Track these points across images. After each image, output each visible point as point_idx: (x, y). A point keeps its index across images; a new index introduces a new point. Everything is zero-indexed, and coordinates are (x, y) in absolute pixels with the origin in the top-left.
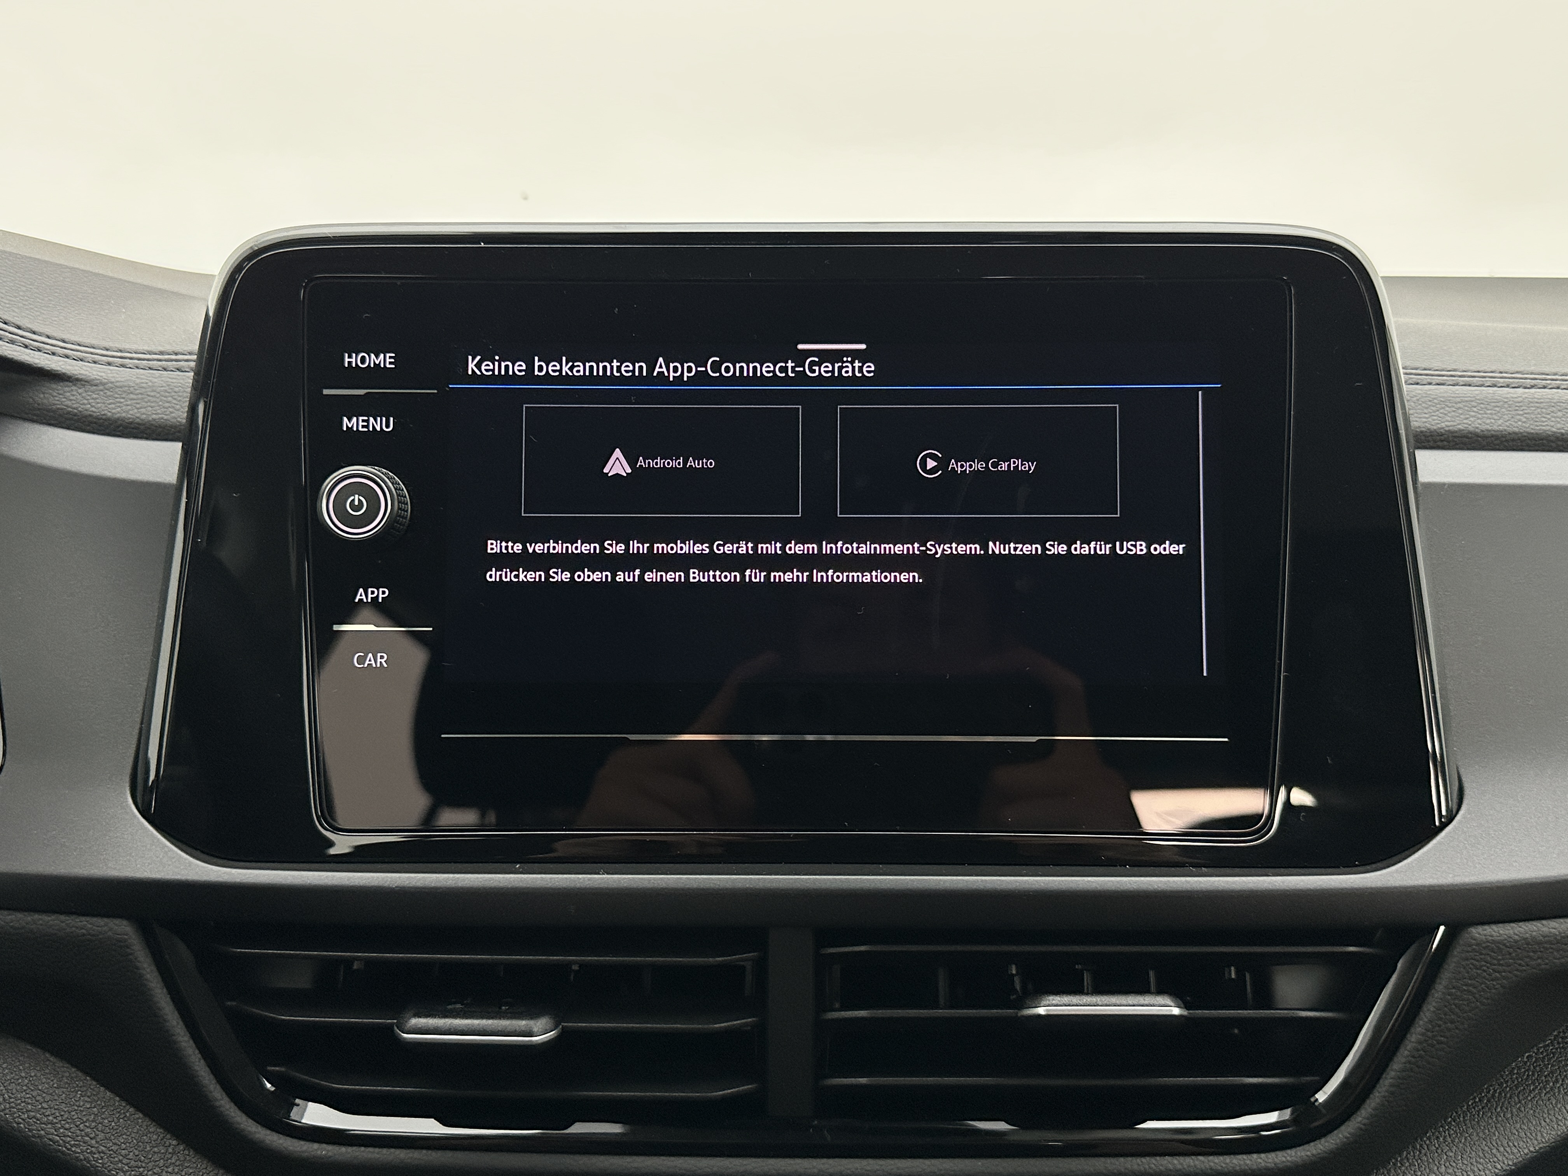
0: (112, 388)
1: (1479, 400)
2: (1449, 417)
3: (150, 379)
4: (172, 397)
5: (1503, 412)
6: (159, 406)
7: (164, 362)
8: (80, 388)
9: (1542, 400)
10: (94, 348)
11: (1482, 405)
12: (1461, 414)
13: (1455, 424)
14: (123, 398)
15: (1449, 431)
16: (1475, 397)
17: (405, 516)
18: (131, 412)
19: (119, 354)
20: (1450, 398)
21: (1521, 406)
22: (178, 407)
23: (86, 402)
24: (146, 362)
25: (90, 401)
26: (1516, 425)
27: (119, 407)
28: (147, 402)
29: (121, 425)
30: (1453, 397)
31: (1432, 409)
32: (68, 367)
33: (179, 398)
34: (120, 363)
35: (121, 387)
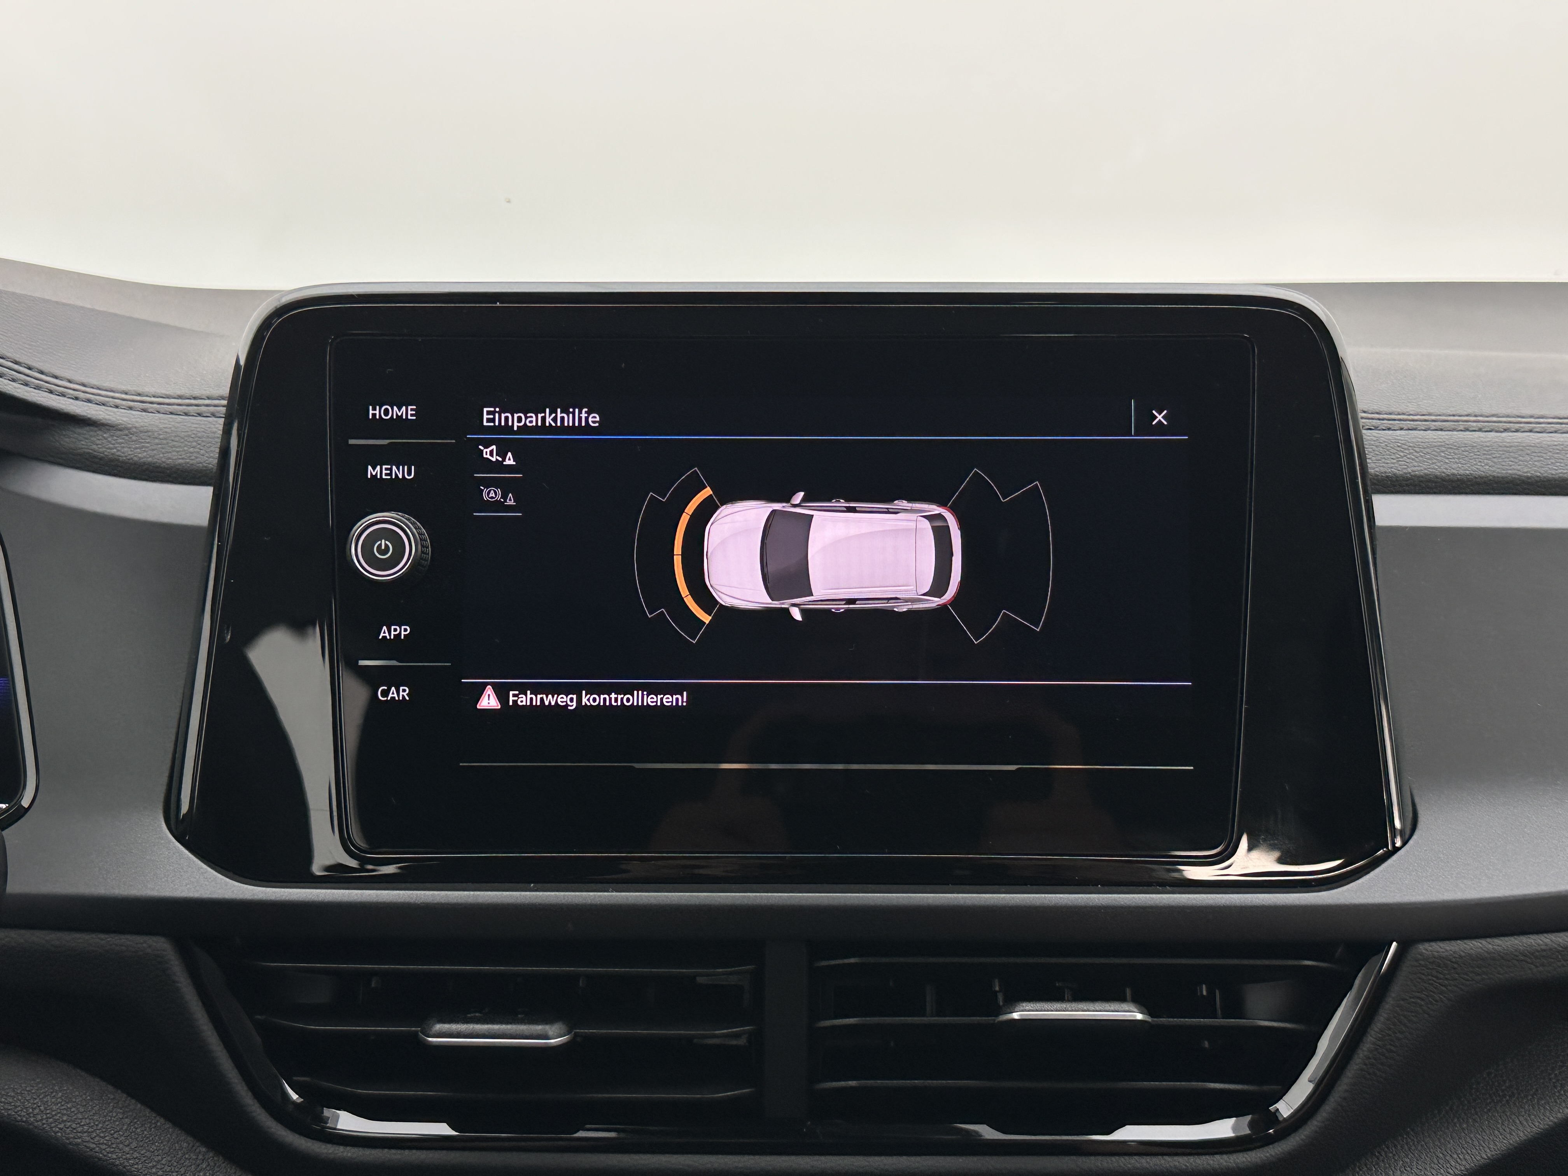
0: (136, 433)
1: (1447, 444)
2: (1416, 462)
3: (173, 423)
5: (1472, 457)
6: (184, 451)
8: (105, 433)
9: (1513, 444)
10: (114, 392)
11: (1451, 450)
12: (1428, 459)
13: (1422, 468)
14: (148, 443)
15: (1415, 476)
16: (1444, 442)
17: (428, 559)
18: (157, 457)
19: (138, 398)
20: (1420, 444)
21: (1490, 450)
23: (111, 446)
24: (166, 406)
25: (116, 446)
26: (1482, 469)
27: (145, 451)
28: (171, 448)
29: (147, 469)
30: (1422, 442)
31: (1399, 455)
32: (94, 412)
34: (143, 407)
35: (146, 432)
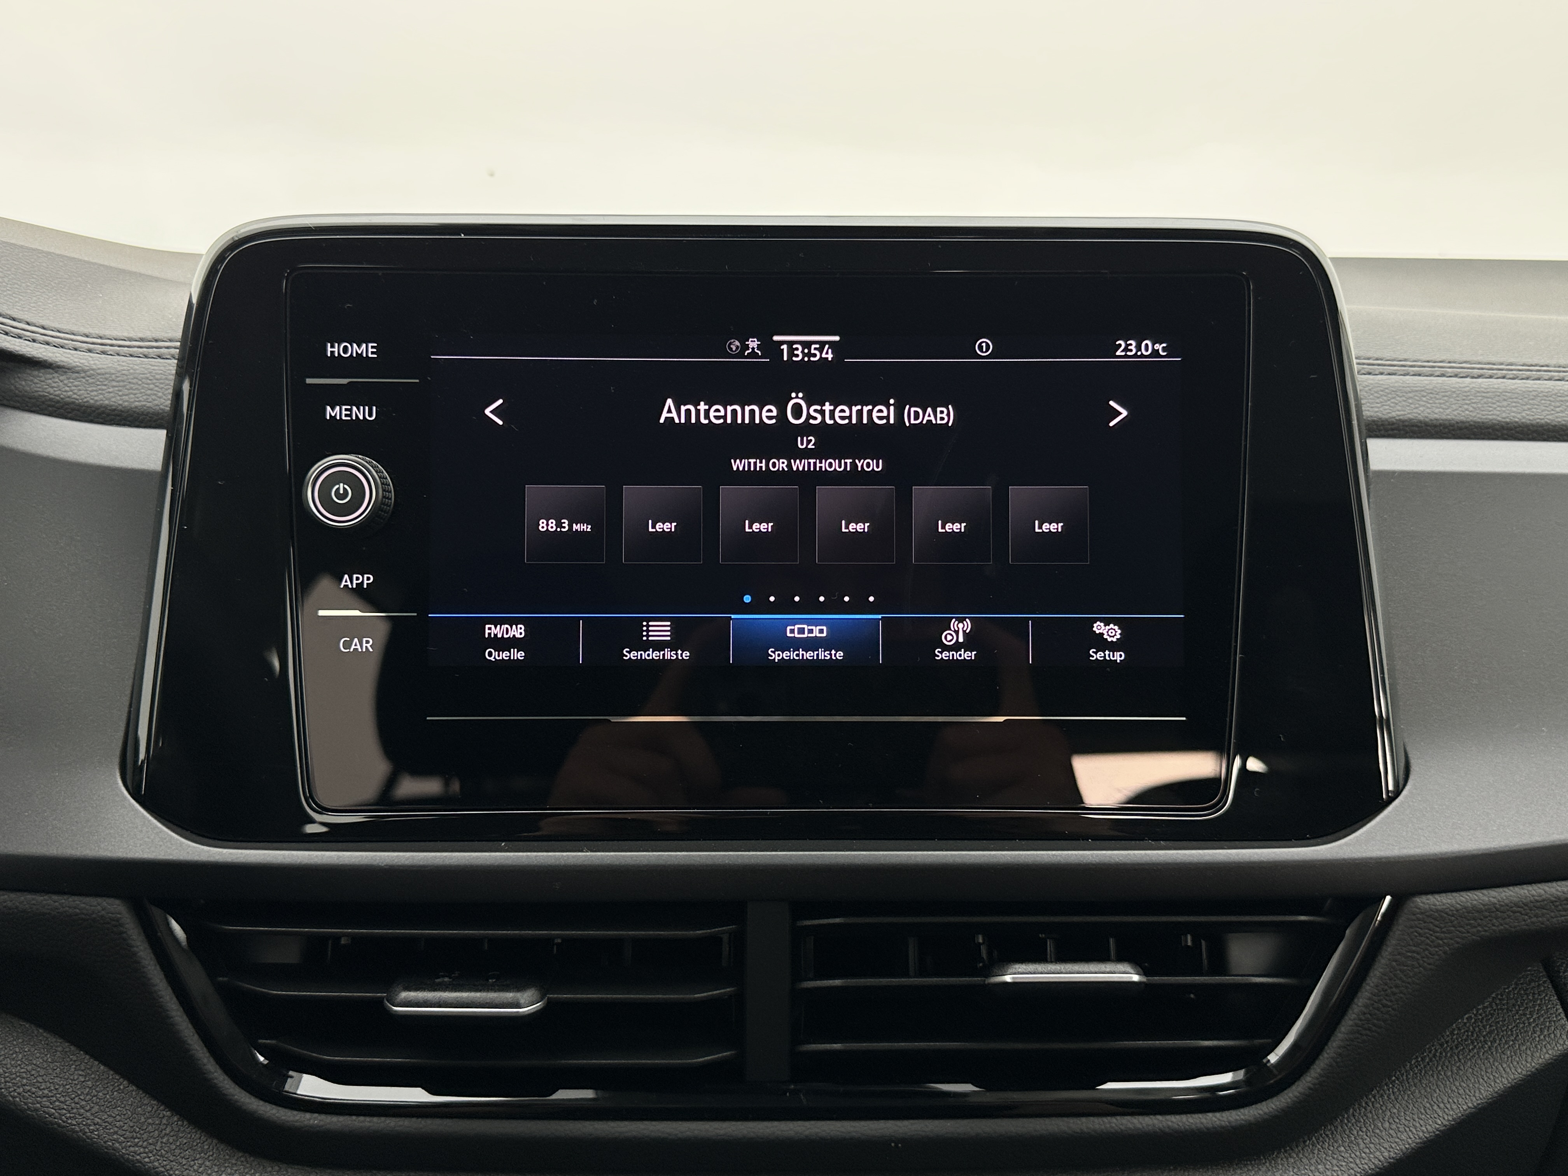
0: (93, 375)
1: (1427, 389)
2: (1400, 406)
3: (131, 366)
4: (153, 384)
5: (1452, 402)
6: (141, 393)
7: (145, 350)
8: (62, 376)
9: (1488, 390)
10: (74, 334)
11: (1431, 395)
12: (1411, 404)
13: (1406, 413)
14: (105, 385)
15: (1400, 420)
16: (1424, 387)
17: (389, 504)
18: (113, 399)
19: (99, 341)
20: (1401, 388)
21: (1469, 396)
22: (160, 394)
23: (67, 389)
24: (126, 349)
25: (73, 388)
26: (1463, 414)
27: (101, 394)
28: (128, 390)
29: (103, 412)
30: (1403, 387)
31: (1383, 399)
32: (50, 355)
33: (162, 386)
34: (102, 350)
35: (103, 374)
